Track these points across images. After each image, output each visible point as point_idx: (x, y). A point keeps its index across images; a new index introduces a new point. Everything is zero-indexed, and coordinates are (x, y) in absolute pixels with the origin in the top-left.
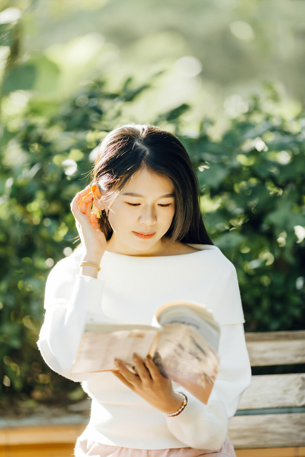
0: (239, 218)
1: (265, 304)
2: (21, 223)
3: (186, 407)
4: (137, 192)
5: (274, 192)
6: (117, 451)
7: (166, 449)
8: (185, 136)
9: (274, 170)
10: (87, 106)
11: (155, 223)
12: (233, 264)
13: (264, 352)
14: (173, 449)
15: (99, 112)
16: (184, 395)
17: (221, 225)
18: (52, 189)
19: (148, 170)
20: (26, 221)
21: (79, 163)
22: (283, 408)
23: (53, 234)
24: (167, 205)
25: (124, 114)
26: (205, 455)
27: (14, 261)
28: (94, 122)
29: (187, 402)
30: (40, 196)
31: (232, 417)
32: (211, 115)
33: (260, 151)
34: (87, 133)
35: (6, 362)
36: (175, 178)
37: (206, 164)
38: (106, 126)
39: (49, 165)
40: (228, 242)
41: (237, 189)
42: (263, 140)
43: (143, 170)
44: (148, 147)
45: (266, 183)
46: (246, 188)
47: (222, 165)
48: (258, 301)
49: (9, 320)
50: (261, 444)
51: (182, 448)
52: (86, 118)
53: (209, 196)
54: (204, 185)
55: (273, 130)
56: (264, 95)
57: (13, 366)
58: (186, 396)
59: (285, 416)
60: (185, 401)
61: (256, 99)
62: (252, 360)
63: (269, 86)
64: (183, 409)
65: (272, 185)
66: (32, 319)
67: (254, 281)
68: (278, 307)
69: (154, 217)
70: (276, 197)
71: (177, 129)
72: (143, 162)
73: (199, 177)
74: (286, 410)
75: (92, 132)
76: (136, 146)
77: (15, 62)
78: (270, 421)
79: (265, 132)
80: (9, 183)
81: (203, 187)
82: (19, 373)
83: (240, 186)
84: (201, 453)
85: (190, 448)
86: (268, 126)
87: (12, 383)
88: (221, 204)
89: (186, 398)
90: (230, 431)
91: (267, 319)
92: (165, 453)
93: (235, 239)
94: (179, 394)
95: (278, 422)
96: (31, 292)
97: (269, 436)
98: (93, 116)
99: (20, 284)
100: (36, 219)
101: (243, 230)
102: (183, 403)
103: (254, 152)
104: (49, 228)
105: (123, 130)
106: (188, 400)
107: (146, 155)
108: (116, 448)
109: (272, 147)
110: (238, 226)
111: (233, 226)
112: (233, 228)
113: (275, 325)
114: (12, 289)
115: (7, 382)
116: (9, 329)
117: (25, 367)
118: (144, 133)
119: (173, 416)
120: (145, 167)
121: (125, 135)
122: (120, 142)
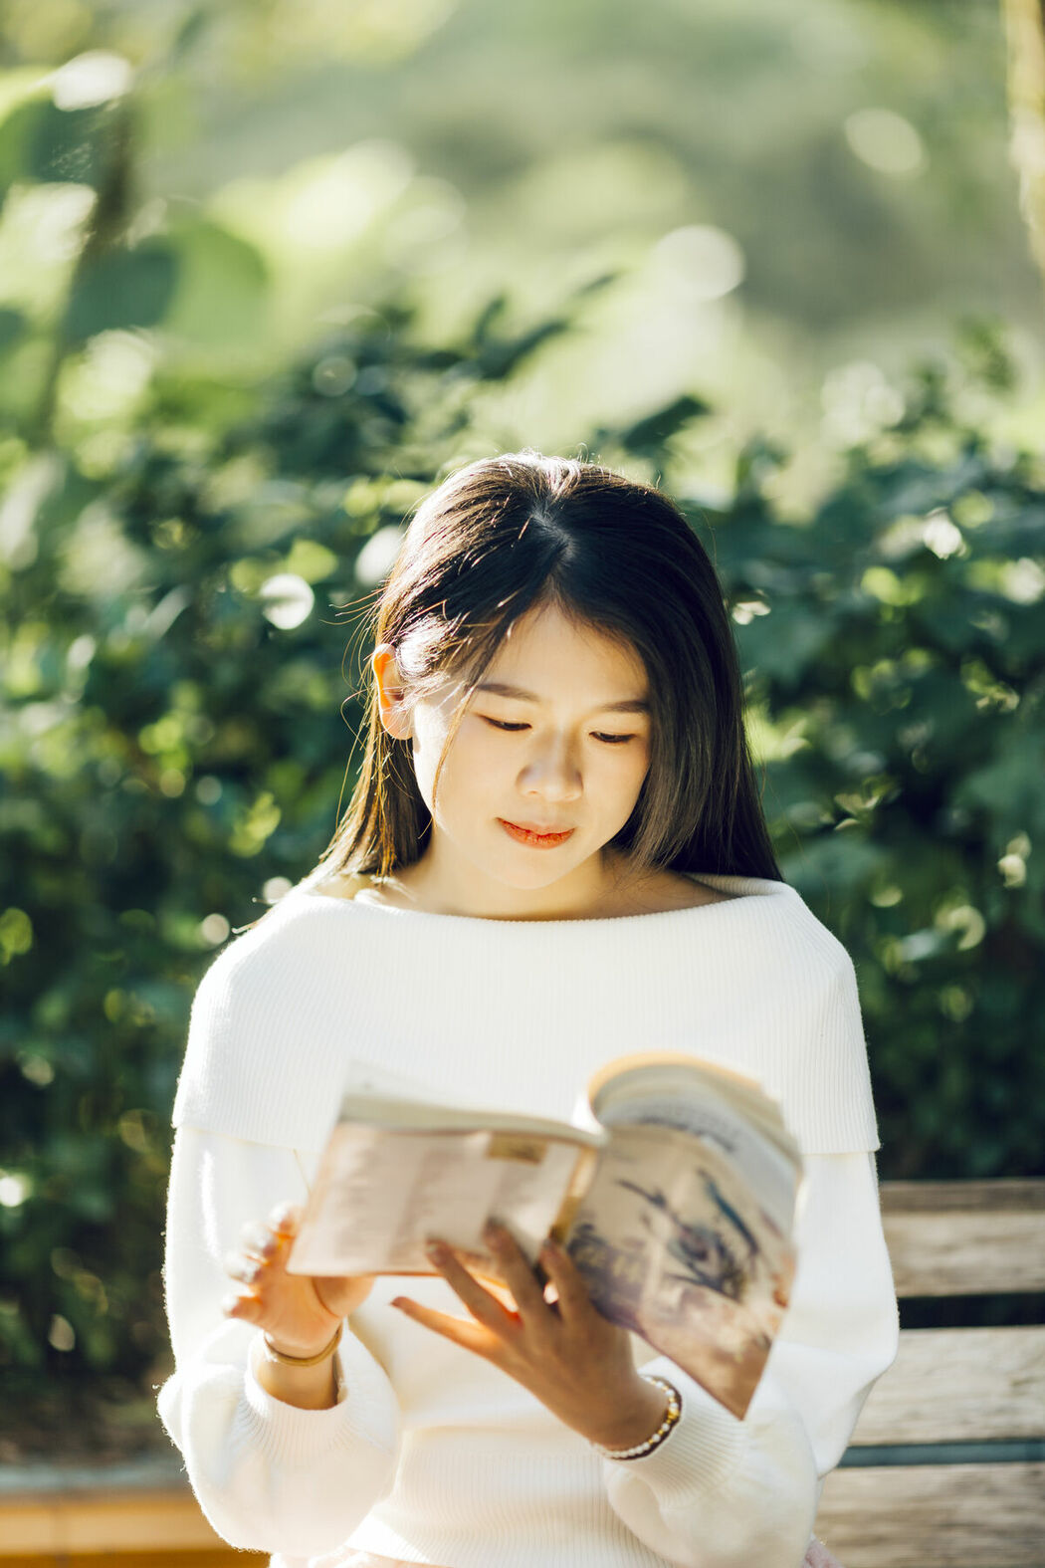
0: (869, 788)
1: (955, 1082)
2: (122, 795)
3: (675, 1428)
4: (521, 682)
5: (992, 699)
8: (689, 502)
9: (992, 625)
10: (351, 392)
11: (576, 794)
12: (844, 945)
13: (948, 1249)
15: (395, 415)
16: (671, 1387)
17: (803, 811)
18: (227, 675)
19: (566, 611)
20: (135, 784)
21: (319, 587)
22: (1011, 1441)
23: (229, 832)
24: (623, 739)
25: (477, 423)
27: (95, 923)
28: (376, 450)
29: (680, 1408)
30: (186, 698)
31: (831, 1471)
32: (777, 430)
33: (946, 558)
34: (349, 486)
35: (60, 1265)
36: (654, 646)
37: (756, 598)
38: (416, 461)
39: (220, 594)
40: (830, 866)
41: (862, 686)
42: (956, 523)
43: (547, 610)
44: (573, 534)
45: (964, 668)
46: (893, 684)
47: (811, 601)
48: (930, 1074)
49: (73, 1124)
53: (767, 709)
54: (753, 672)
55: (989, 484)
56: (958, 364)
57: (84, 1284)
58: (678, 1388)
59: (1018, 1470)
60: (673, 1409)
61: (930, 378)
62: (901, 1275)
63: (979, 335)
64: (665, 1435)
65: (985, 675)
66: (146, 1122)
67: (917, 1003)
68: (999, 1094)
69: (574, 775)
70: (996, 716)
71: (660, 475)
72: (551, 583)
74: (1020, 1450)
75: (368, 482)
76: (534, 526)
77: (117, 240)
78: (963, 1488)
79: (961, 493)
80: (81, 653)
81: (750, 679)
82: (104, 1307)
83: (874, 676)
86: (972, 472)
87: (79, 1341)
88: (807, 736)
89: (678, 1398)
90: (824, 1518)
91: (957, 1136)
93: (855, 858)
94: (654, 1382)
95: (993, 1491)
96: (150, 1030)
97: (962, 1540)
98: (372, 428)
99: (113, 1001)
100: (172, 777)
101: (881, 829)
102: (667, 1413)
103: (921, 560)
104: (215, 812)
105: (496, 469)
106: (684, 1403)
107: (564, 558)
109: (981, 544)
110: (865, 816)
111: (846, 815)
112: (847, 822)
113: (986, 1156)
114: (87, 1019)
115: (61, 1337)
116: (70, 1155)
117: (125, 1287)
118: (563, 487)
119: (630, 1458)
120: (556, 600)
121: (501, 487)
122: (479, 506)
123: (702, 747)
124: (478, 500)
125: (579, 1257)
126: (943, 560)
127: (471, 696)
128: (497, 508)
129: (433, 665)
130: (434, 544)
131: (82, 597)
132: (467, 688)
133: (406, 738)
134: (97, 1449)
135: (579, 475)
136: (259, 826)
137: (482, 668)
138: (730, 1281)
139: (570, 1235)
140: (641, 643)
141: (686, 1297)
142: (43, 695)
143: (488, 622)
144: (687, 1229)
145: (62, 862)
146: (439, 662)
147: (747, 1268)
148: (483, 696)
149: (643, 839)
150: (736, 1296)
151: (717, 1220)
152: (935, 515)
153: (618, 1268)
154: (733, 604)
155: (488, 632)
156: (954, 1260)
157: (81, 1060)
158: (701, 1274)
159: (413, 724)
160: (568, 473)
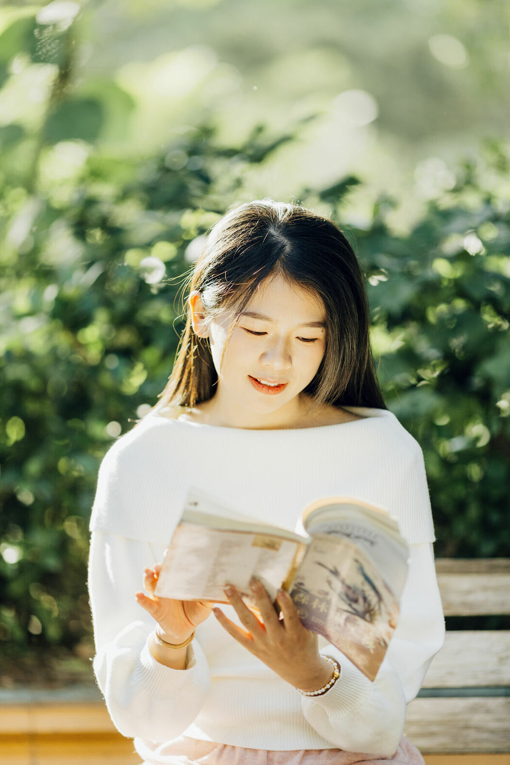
0: (434, 367)
1: (473, 511)
2: (69, 363)
4: (262, 311)
5: (496, 324)
6: (216, 750)
7: (299, 750)
8: (349, 226)
9: (496, 288)
10: (184, 168)
11: (288, 367)
13: (469, 592)
14: (311, 750)
15: (206, 179)
16: (336, 661)
17: (403, 377)
18: (122, 305)
19: (286, 278)
20: (76, 357)
21: (168, 264)
22: (497, 687)
23: (121, 383)
24: (313, 340)
25: (246, 184)
26: (364, 762)
27: (54, 425)
28: (196, 197)
29: (340, 672)
30: (101, 318)
31: (412, 701)
32: (393, 191)
33: (474, 255)
34: (183, 214)
35: (34, 593)
36: (329, 295)
37: (381, 273)
38: (216, 204)
39: (118, 267)
40: (415, 405)
41: (432, 317)
42: (479, 237)
43: (276, 277)
44: (289, 240)
45: (482, 308)
46: (447, 317)
47: (408, 275)
48: (461, 506)
49: (42, 523)
50: (459, 746)
51: (326, 750)
52: (182, 189)
53: (386, 327)
54: (377, 309)
55: (496, 219)
56: (483, 160)
57: (46, 601)
58: (338, 662)
59: (501, 701)
60: (337, 673)
61: (469, 167)
62: (446, 605)
63: (493, 145)
64: (333, 684)
65: (492, 312)
66: (78, 522)
67: (456, 472)
68: (495, 517)
70: (497, 332)
71: (335, 212)
72: (278, 264)
73: (370, 294)
74: (502, 691)
75: (192, 212)
76: (271, 235)
78: (474, 709)
79: (482, 223)
80: (50, 293)
81: (376, 312)
82: (56, 613)
83: (437, 312)
84: (357, 759)
85: (339, 750)
86: (488, 213)
87: (44, 629)
88: (404, 340)
89: (339, 667)
90: (408, 723)
91: (474, 537)
92: (297, 758)
93: (427, 401)
94: (327, 659)
95: (488, 711)
96: (80, 478)
97: (473, 735)
98: (194, 186)
99: (63, 464)
100: (94, 354)
101: (441, 386)
102: (333, 674)
103: (462, 256)
104: (114, 372)
105: (252, 208)
106: (341, 669)
107: (285, 252)
108: (215, 746)
109: (492, 248)
110: (433, 380)
111: (422, 379)
112: (423, 383)
113: (488, 547)
114: (50, 472)
115: (36, 626)
116: (41, 539)
117: (67, 603)
118: (285, 216)
119: (315, 695)
120: (281, 273)
121: (254, 216)
122: (244, 226)
123: (351, 344)
124: (243, 223)
125: (296, 598)
126: (472, 256)
127: (238, 318)
128: (252, 226)
129: (219, 303)
130: (221, 244)
131: (51, 266)
132: (236, 314)
133: (206, 337)
134: (51, 681)
135: (292, 211)
136: (136, 380)
137: (244, 304)
138: (368, 614)
139: (291, 588)
140: (323, 293)
141: (347, 620)
142: (31, 314)
143: (247, 282)
144: (349, 588)
145: (40, 395)
146: (223, 301)
147: (377, 608)
148: (244, 318)
149: (321, 388)
150: (371, 621)
151: (363, 584)
152: (469, 233)
153: (315, 604)
154: (369, 276)
155: (248, 286)
156: (471, 598)
157: (47, 492)
158: (354, 609)
159: (210, 331)
160: (286, 210)
